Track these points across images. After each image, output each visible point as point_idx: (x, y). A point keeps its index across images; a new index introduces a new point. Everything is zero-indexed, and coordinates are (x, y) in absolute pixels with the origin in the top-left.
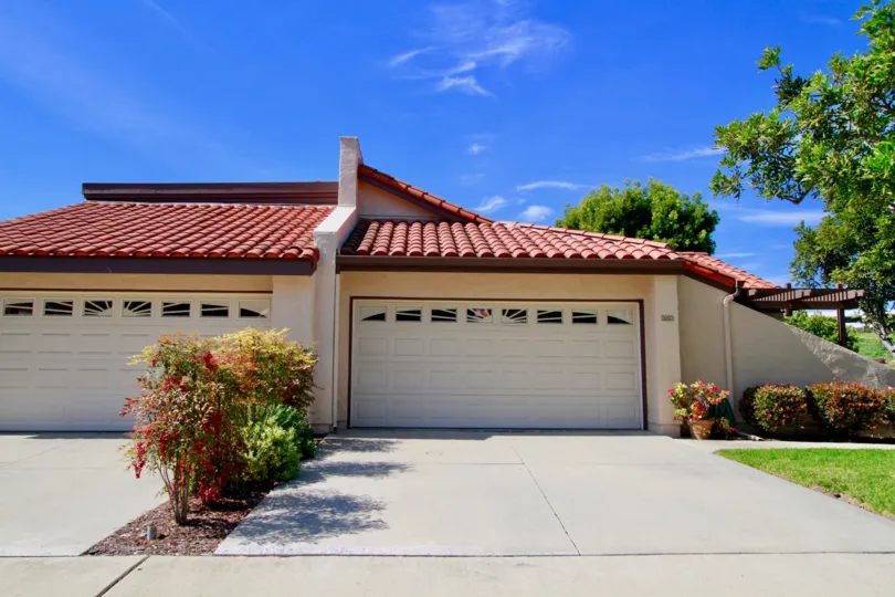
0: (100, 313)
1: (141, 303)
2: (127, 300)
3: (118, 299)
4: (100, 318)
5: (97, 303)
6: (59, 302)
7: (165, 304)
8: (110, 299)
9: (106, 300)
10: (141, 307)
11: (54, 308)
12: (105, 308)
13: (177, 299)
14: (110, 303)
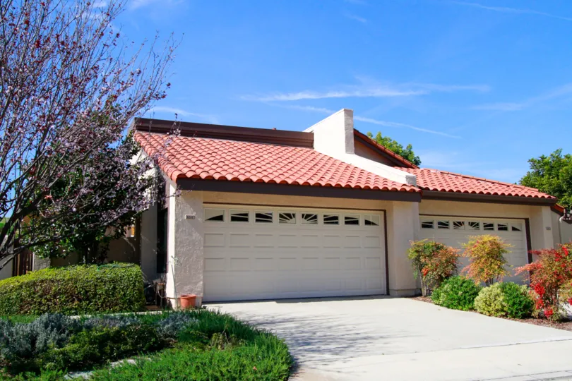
0: (289, 221)
1: (311, 215)
2: (303, 213)
3: (299, 212)
4: (289, 225)
5: (286, 214)
6: (264, 214)
7: (325, 216)
8: (294, 213)
9: (291, 213)
10: (311, 218)
11: (262, 218)
12: (291, 218)
13: (331, 213)
14: (294, 215)
